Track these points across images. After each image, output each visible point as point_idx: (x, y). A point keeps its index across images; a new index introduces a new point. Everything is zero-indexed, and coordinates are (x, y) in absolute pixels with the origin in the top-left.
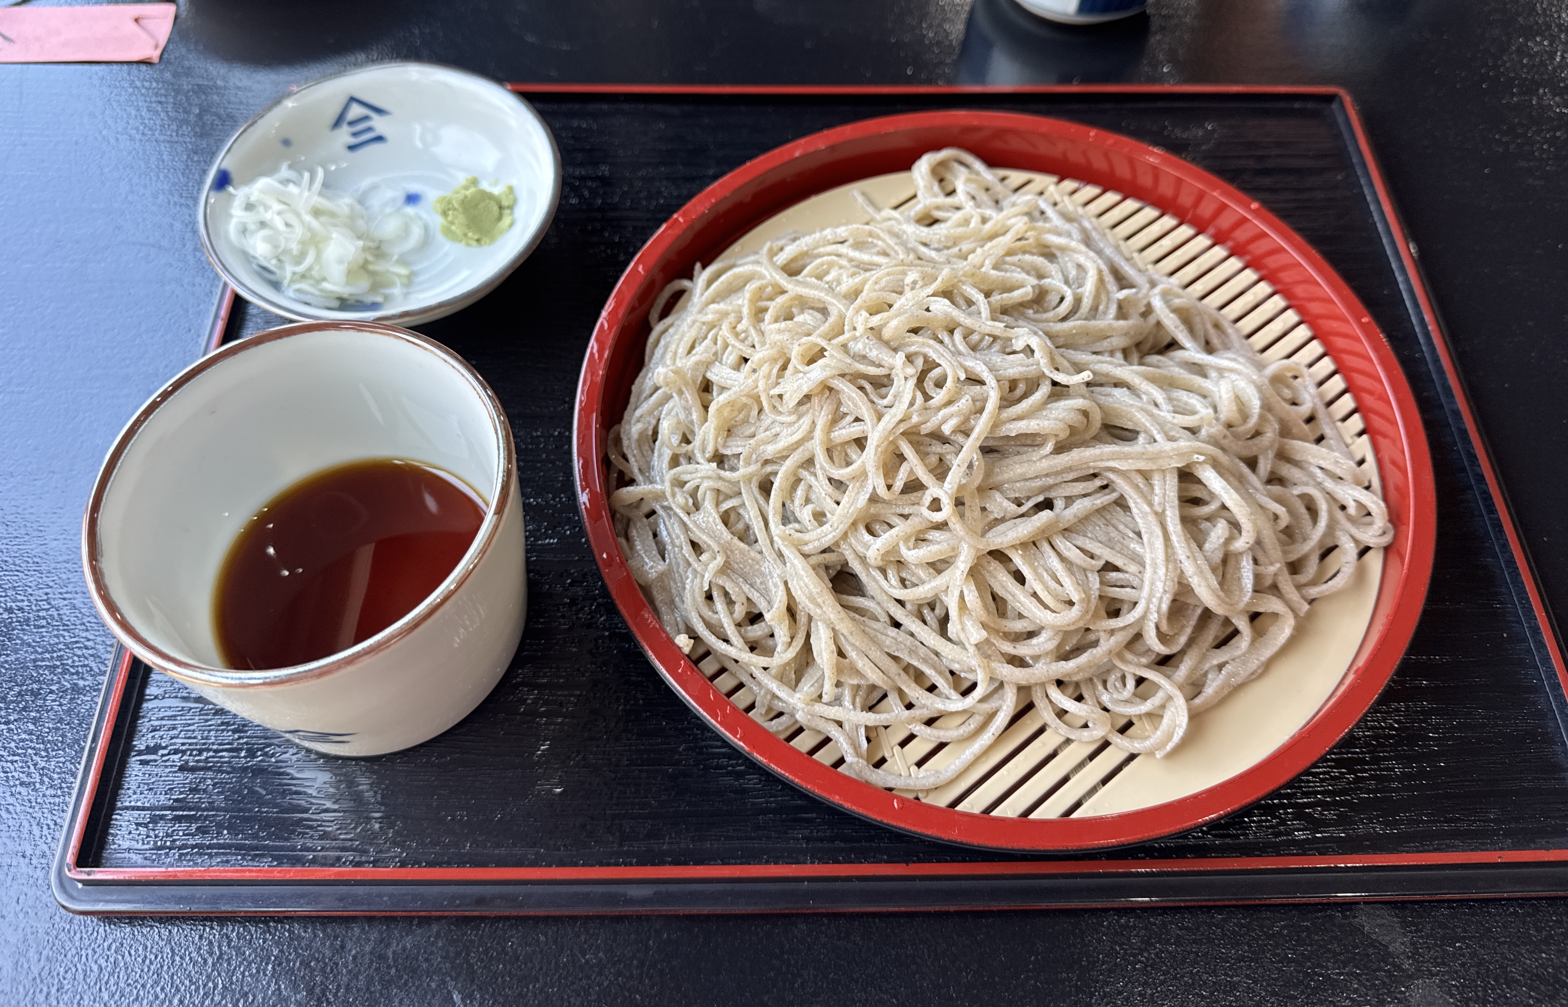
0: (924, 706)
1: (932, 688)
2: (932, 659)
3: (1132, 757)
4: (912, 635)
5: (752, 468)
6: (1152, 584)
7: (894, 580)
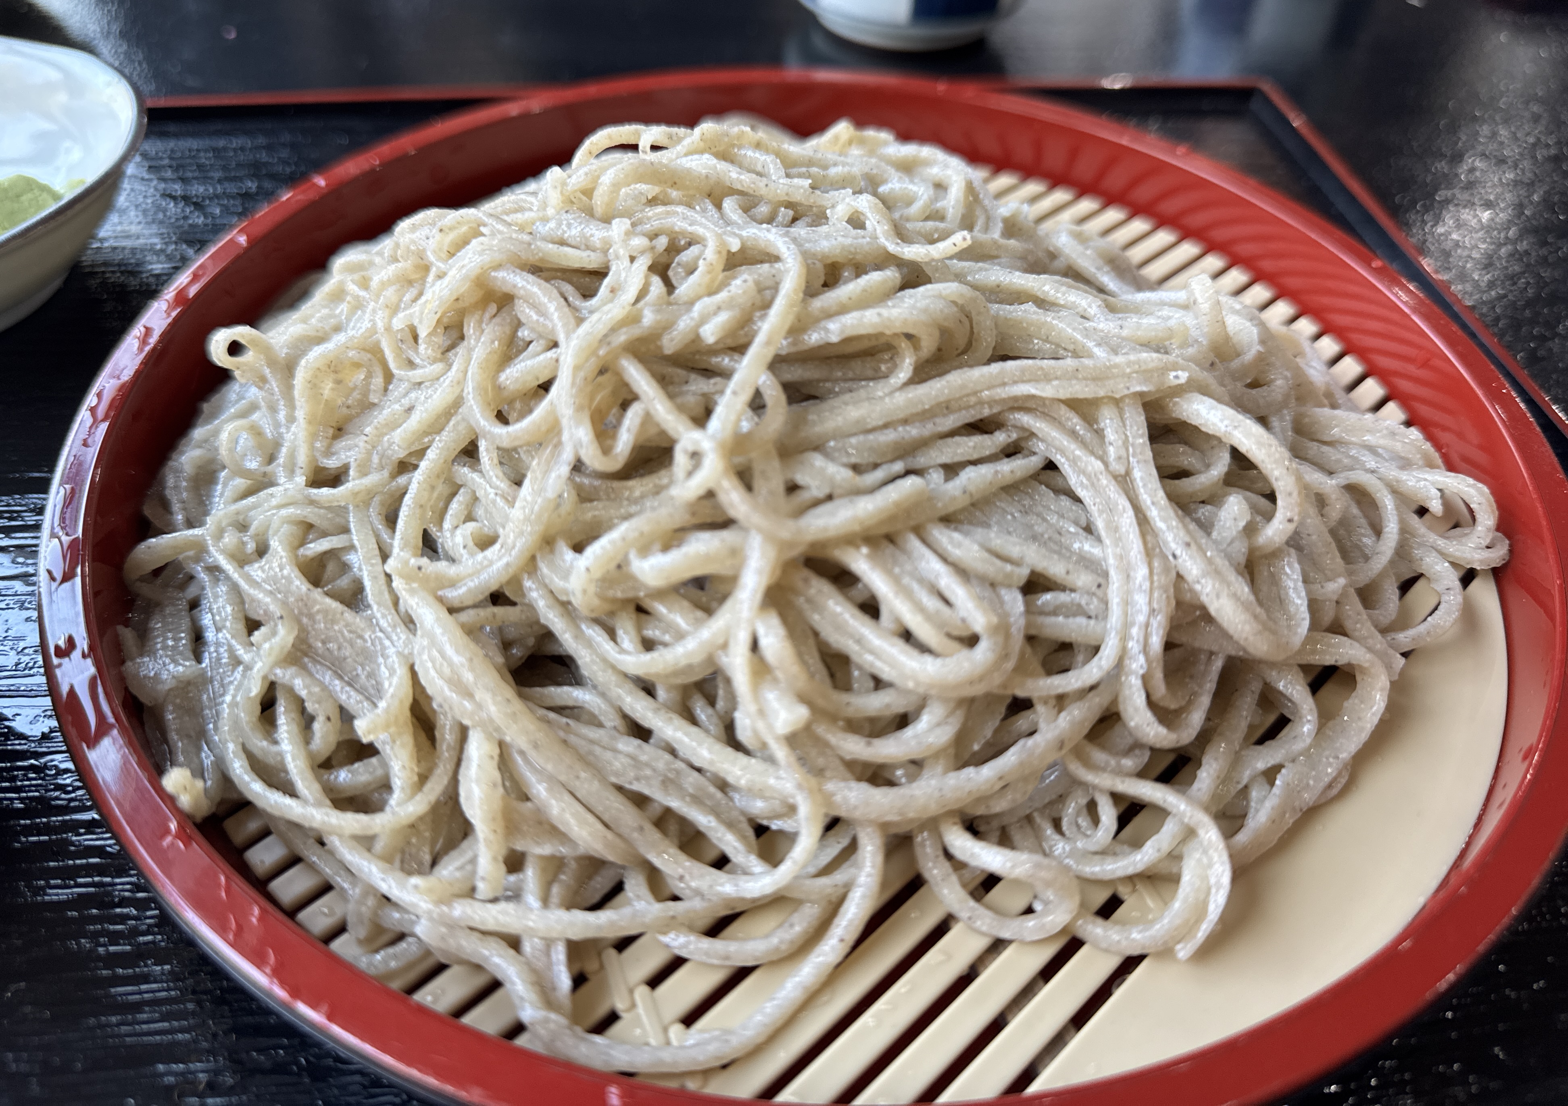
0: (698, 893)
1: (721, 862)
2: (711, 796)
3: (1130, 964)
4: (673, 752)
5: (373, 479)
6: (1127, 603)
7: (627, 639)
